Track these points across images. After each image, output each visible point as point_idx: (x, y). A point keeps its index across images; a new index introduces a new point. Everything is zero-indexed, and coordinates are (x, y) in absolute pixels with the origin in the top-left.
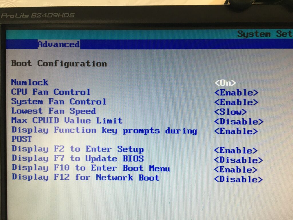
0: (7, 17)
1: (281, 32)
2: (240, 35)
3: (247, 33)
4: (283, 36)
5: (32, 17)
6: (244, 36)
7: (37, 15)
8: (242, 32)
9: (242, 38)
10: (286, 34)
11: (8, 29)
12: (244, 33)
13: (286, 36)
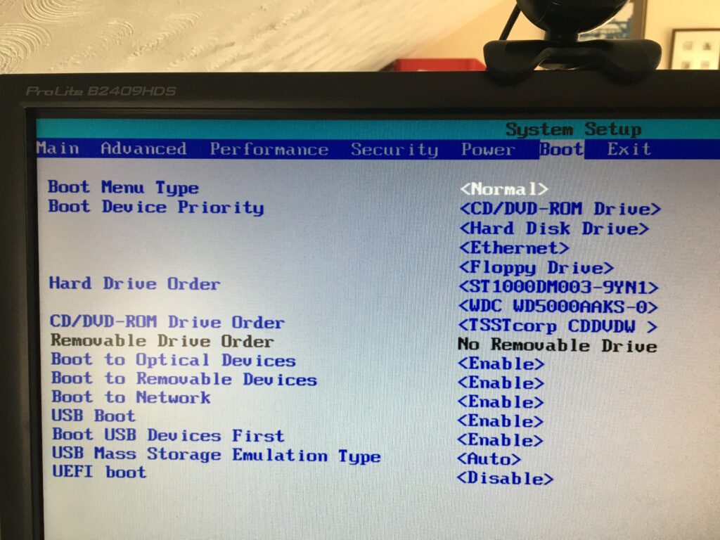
0: (38, 94)
1: (594, 124)
2: (512, 132)
3: (526, 128)
4: (599, 134)
5: (89, 94)
6: (519, 134)
7: (100, 91)
8: (515, 125)
9: (516, 137)
10: (605, 129)
11: (40, 118)
12: (519, 129)
13: (604, 134)
